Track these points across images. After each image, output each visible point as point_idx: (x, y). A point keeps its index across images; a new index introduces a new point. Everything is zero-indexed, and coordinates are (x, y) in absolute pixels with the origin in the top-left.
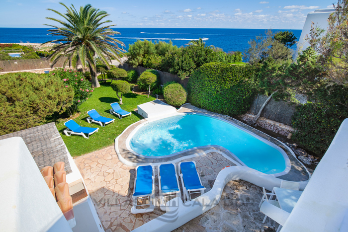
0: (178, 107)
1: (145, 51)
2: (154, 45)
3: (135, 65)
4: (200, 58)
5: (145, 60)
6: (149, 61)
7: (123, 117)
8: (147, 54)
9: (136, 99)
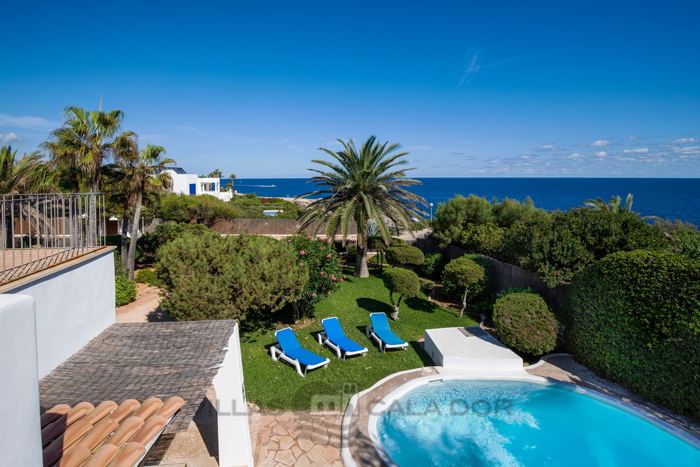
0: (529, 358)
1: (468, 215)
2: (491, 207)
3: (444, 242)
4: (605, 240)
5: (467, 235)
6: (475, 237)
7: (388, 350)
8: (472, 222)
9: (431, 315)
